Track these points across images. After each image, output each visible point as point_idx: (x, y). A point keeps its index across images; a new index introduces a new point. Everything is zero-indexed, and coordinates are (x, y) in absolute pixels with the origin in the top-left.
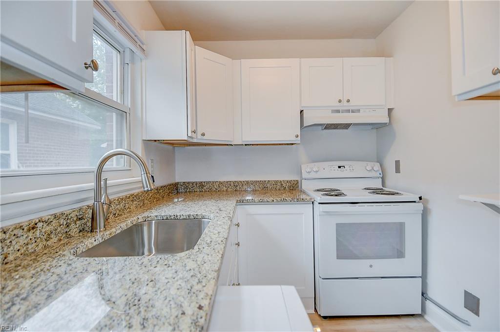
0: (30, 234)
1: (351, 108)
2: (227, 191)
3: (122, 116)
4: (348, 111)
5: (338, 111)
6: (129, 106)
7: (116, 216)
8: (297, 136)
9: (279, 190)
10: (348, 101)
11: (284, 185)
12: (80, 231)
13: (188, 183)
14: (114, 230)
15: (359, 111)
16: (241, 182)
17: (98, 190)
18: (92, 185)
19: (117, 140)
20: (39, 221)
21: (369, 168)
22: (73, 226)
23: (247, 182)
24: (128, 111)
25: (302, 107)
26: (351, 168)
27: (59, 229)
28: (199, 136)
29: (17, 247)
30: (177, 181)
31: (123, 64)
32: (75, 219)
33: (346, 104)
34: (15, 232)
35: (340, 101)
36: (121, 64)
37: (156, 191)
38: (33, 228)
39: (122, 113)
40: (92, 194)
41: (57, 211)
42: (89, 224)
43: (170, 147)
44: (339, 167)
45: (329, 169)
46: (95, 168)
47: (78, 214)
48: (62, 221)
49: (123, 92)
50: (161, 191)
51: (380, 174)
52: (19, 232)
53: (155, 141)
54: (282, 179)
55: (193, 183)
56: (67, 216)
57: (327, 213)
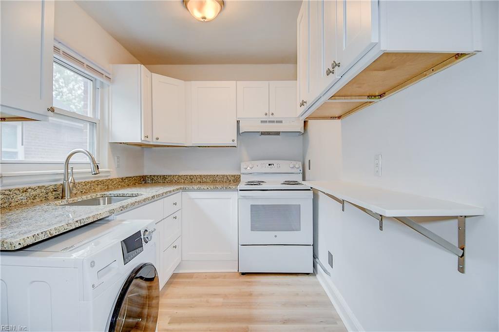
0: (24, 194)
1: (275, 120)
2: (184, 182)
3: (93, 125)
4: (273, 122)
5: (266, 122)
6: (99, 119)
7: (83, 192)
8: (233, 141)
9: (226, 182)
10: (273, 114)
11: (230, 179)
12: (55, 198)
13: (154, 176)
14: (76, 198)
15: (281, 122)
16: (195, 176)
17: (66, 174)
18: (63, 171)
19: (90, 143)
20: (29, 188)
21: (292, 166)
22: (50, 194)
23: (201, 176)
24: (97, 123)
25: (239, 118)
26: (278, 166)
27: (41, 195)
28: (154, 140)
29: (16, 200)
30: (145, 174)
31: (95, 88)
32: (52, 190)
33: (271, 116)
34: (16, 192)
35: (266, 114)
36: (93, 89)
37: (121, 180)
38: (25, 191)
39: (93, 124)
40: (62, 177)
41: (40, 185)
42: (61, 195)
43: (139, 148)
44: (270, 165)
45: (261, 167)
46: (64, 160)
47: (54, 188)
48: (43, 190)
49: (94, 109)
50: (126, 180)
51: (300, 170)
52: (18, 192)
53: (121, 143)
54: (228, 174)
55: (157, 176)
56: (46, 188)
57: (244, 197)
